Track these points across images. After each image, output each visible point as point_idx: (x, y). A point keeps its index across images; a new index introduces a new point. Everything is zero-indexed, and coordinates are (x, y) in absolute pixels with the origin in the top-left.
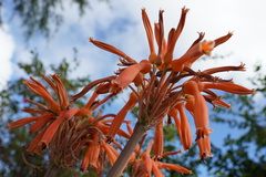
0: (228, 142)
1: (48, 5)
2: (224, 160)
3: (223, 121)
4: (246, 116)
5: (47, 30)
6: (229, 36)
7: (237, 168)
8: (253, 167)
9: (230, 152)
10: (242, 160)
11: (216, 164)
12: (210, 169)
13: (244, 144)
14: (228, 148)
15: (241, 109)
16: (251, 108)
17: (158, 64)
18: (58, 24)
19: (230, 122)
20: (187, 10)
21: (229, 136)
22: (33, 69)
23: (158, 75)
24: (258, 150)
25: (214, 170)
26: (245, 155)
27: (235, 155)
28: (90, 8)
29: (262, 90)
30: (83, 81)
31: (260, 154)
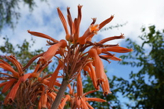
0: (132, 75)
1: (9, 7)
2: (131, 87)
3: (127, 63)
4: (141, 59)
5: (11, 23)
6: (112, 18)
7: (139, 90)
8: (148, 88)
9: (134, 82)
10: (141, 85)
11: (127, 90)
12: (123, 93)
13: (142, 76)
14: (133, 79)
15: (137, 55)
16: (143, 53)
17: (71, 41)
18: (17, 18)
19: (131, 64)
20: (81, 7)
21: (132, 72)
22: (6, 49)
23: (72, 47)
24: (150, 78)
25: (126, 94)
26: (143, 82)
27: (137, 83)
28: (36, 6)
29: (148, 42)
30: (39, 51)
31: (151, 80)
